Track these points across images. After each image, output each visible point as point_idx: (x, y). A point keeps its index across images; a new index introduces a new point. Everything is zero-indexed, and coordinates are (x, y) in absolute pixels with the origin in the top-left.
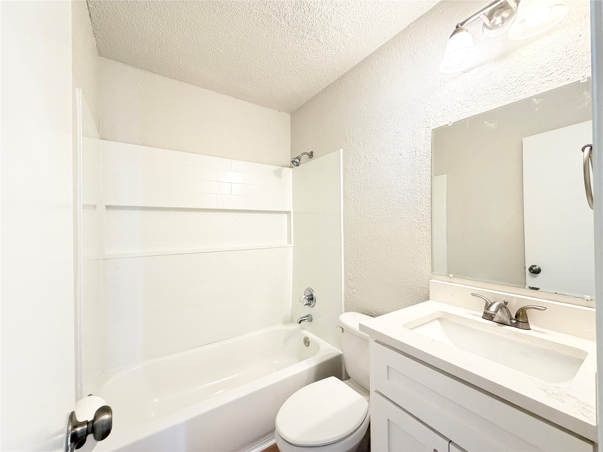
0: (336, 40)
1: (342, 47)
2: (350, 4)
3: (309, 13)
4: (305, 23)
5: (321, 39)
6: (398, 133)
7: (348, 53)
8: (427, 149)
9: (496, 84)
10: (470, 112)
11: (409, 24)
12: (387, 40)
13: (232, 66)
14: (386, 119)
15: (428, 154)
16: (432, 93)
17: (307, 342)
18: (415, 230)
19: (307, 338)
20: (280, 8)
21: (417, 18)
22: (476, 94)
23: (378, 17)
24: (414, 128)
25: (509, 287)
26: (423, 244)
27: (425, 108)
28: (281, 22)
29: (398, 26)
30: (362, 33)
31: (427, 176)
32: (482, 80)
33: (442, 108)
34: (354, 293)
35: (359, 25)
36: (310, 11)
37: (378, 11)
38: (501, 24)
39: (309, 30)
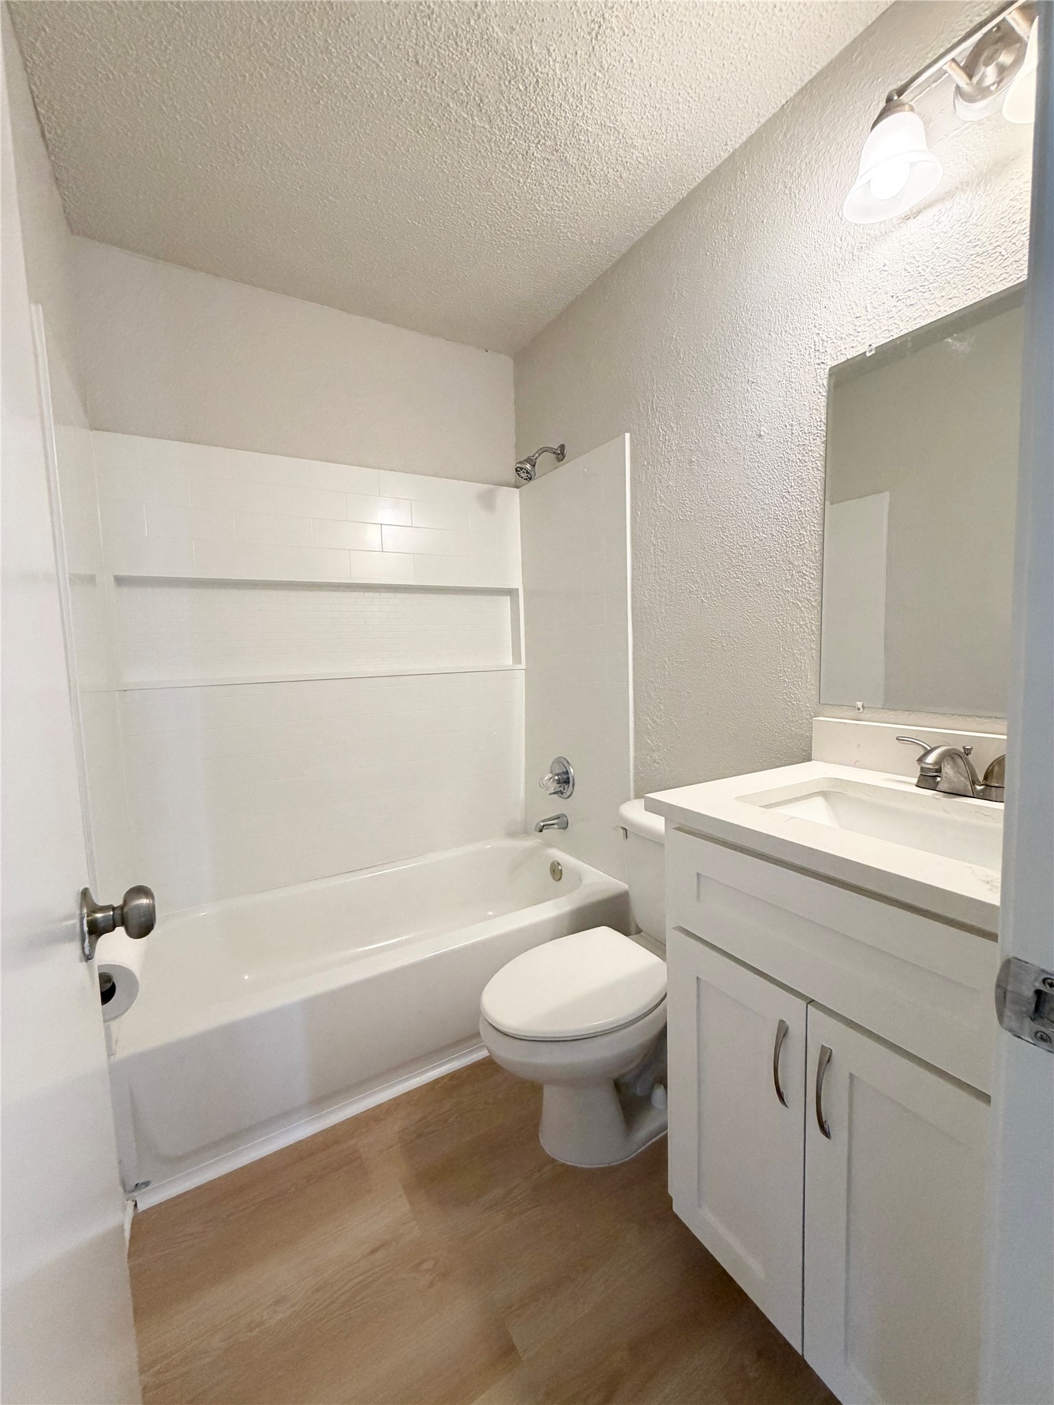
0: (607, 158)
1: (624, 175)
2: (635, 60)
3: (537, 92)
4: (531, 119)
5: (571, 157)
6: (753, 383)
7: (639, 191)
8: (817, 417)
9: (979, 243)
10: (915, 319)
11: (784, 102)
12: (731, 151)
13: (367, 239)
14: (727, 351)
15: (819, 428)
16: (831, 277)
17: (556, 871)
18: (787, 610)
19: (558, 864)
20: (467, 84)
21: (803, 85)
22: (932, 271)
23: (704, 89)
24: (789, 368)
25: (980, 720)
26: (802, 639)
27: (816, 317)
28: (473, 119)
29: (756, 110)
30: (669, 135)
31: (816, 482)
32: (946, 234)
33: (854, 313)
34: (655, 762)
35: (661, 115)
36: (540, 86)
37: (703, 74)
38: (996, 85)
39: (540, 137)
